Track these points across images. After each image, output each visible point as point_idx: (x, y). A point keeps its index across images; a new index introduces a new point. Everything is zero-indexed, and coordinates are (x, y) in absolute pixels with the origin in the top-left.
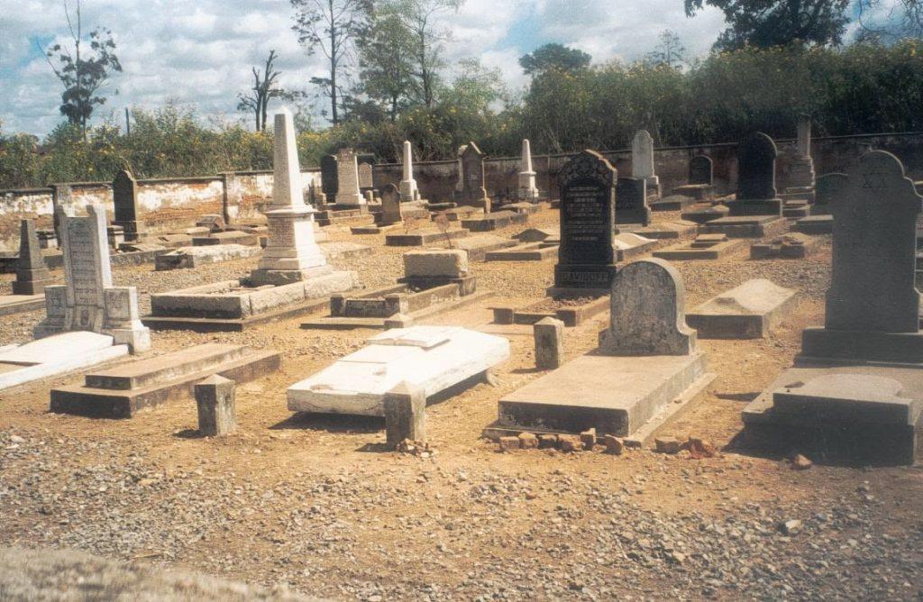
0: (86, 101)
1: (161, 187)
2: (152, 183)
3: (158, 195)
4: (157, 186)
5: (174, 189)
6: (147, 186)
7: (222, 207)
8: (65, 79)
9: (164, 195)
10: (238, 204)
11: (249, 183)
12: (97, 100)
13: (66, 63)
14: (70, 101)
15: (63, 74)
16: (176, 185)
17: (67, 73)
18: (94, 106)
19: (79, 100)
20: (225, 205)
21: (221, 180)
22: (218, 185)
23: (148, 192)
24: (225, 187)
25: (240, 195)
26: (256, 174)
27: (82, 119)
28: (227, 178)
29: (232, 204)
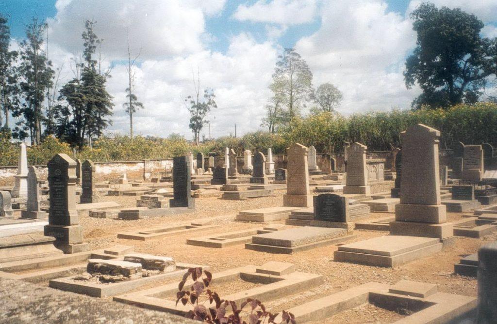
0: (201, 122)
1: (112, 165)
2: (108, 164)
3: (110, 168)
4: (110, 165)
5: (118, 166)
6: (105, 165)
7: (143, 173)
8: (191, 111)
9: (113, 168)
10: (151, 172)
11: (158, 164)
12: (205, 121)
13: (193, 104)
14: (193, 122)
15: (191, 109)
16: (120, 164)
17: (193, 109)
18: (203, 125)
19: (197, 122)
20: (144, 173)
21: (143, 162)
22: (142, 165)
23: (105, 167)
24: (144, 166)
25: (152, 169)
26: (162, 160)
27: (198, 130)
28: (146, 162)
29: (148, 173)
